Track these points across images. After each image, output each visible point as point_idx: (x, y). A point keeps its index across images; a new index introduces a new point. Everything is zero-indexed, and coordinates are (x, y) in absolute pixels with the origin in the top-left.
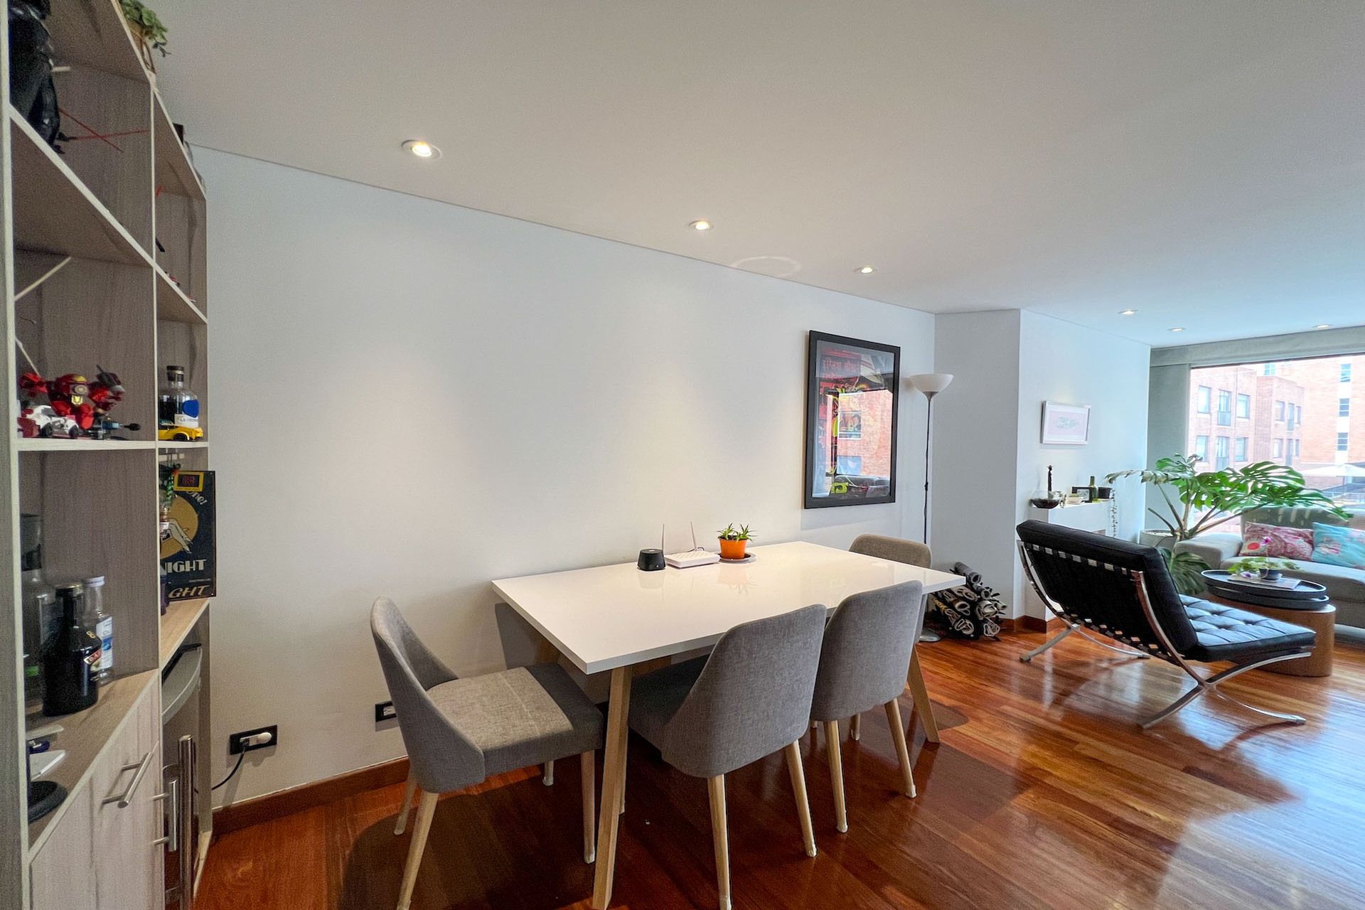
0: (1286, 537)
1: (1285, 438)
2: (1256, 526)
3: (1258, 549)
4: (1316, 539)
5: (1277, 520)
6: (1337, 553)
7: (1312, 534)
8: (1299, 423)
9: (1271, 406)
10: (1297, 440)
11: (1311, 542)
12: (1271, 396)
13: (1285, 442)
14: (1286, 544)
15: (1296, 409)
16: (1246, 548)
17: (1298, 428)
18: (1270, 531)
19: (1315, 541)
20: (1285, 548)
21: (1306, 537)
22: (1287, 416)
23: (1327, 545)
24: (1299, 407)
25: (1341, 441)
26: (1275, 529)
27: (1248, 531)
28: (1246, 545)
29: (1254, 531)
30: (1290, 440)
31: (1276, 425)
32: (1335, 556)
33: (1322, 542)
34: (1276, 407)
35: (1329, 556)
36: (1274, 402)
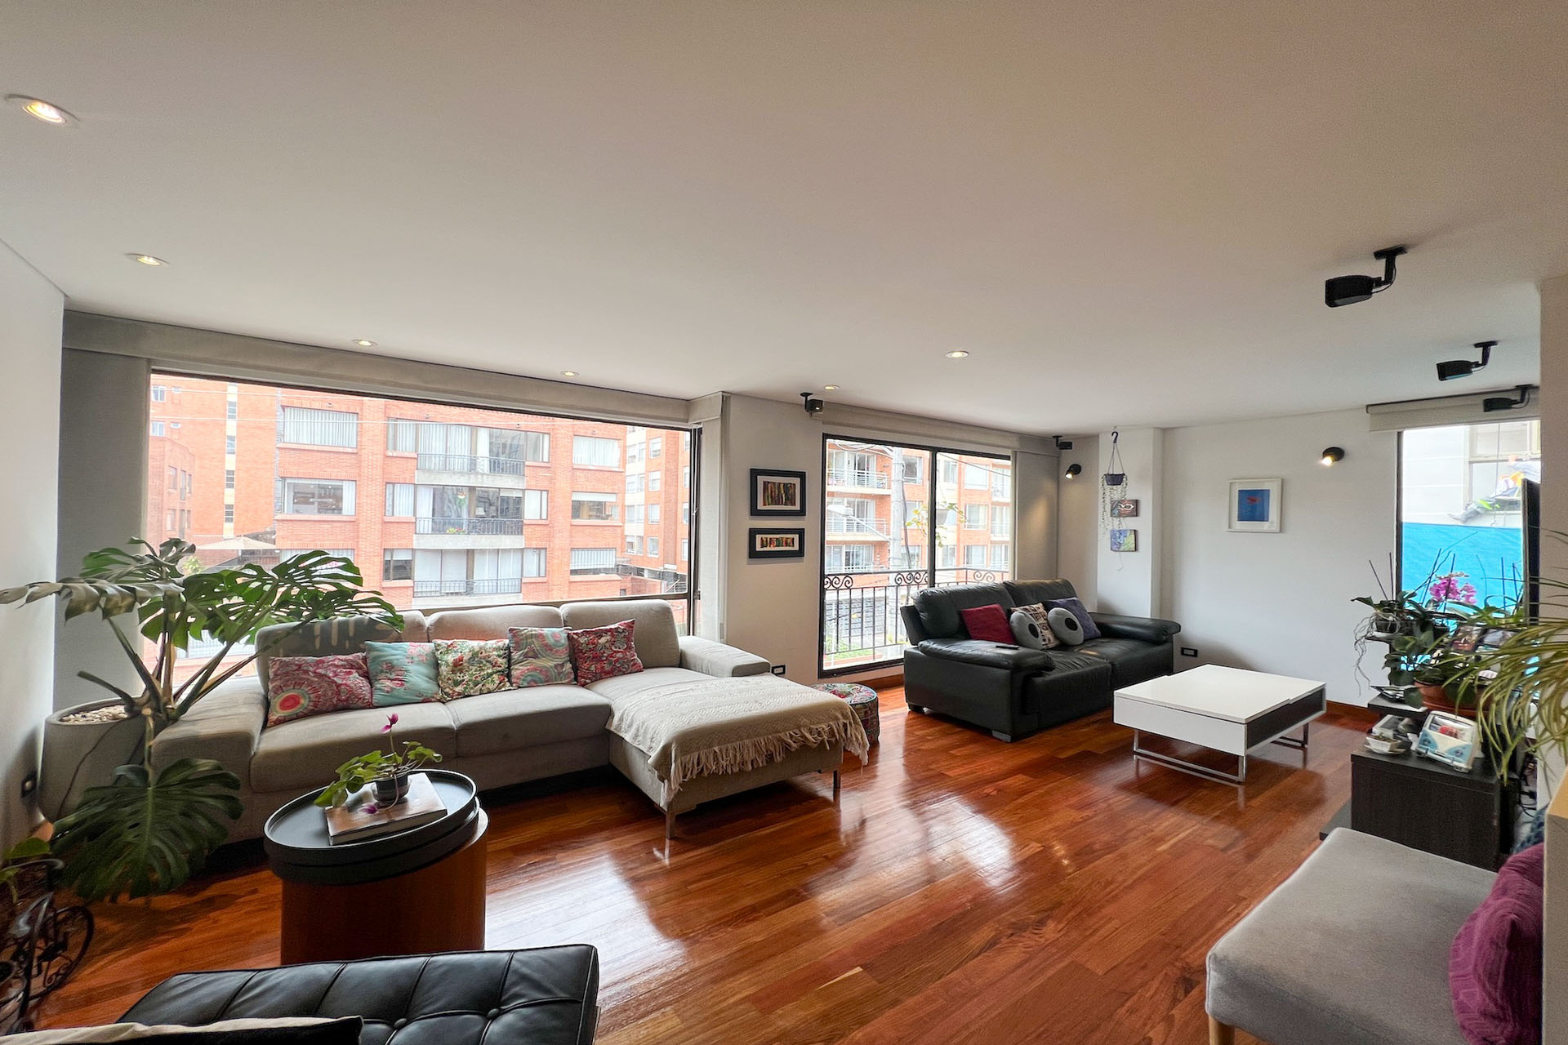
0: (336, 675)
1: (178, 508)
2: (287, 664)
3: (299, 706)
4: (372, 668)
5: (314, 646)
6: (402, 685)
7: (365, 659)
8: (190, 492)
9: (163, 472)
10: (189, 511)
11: (366, 675)
12: (163, 460)
13: (178, 512)
14: (338, 686)
15: (188, 476)
16: (278, 709)
17: (189, 498)
18: (311, 669)
19: (372, 673)
20: (338, 693)
21: (359, 668)
22: (180, 485)
23: (389, 675)
24: (190, 475)
25: (228, 513)
26: (318, 663)
27: (276, 675)
28: (276, 702)
29: (287, 674)
30: (183, 510)
31: (169, 493)
32: (400, 691)
33: (382, 671)
34: (169, 472)
35: (395, 693)
36: (166, 466)
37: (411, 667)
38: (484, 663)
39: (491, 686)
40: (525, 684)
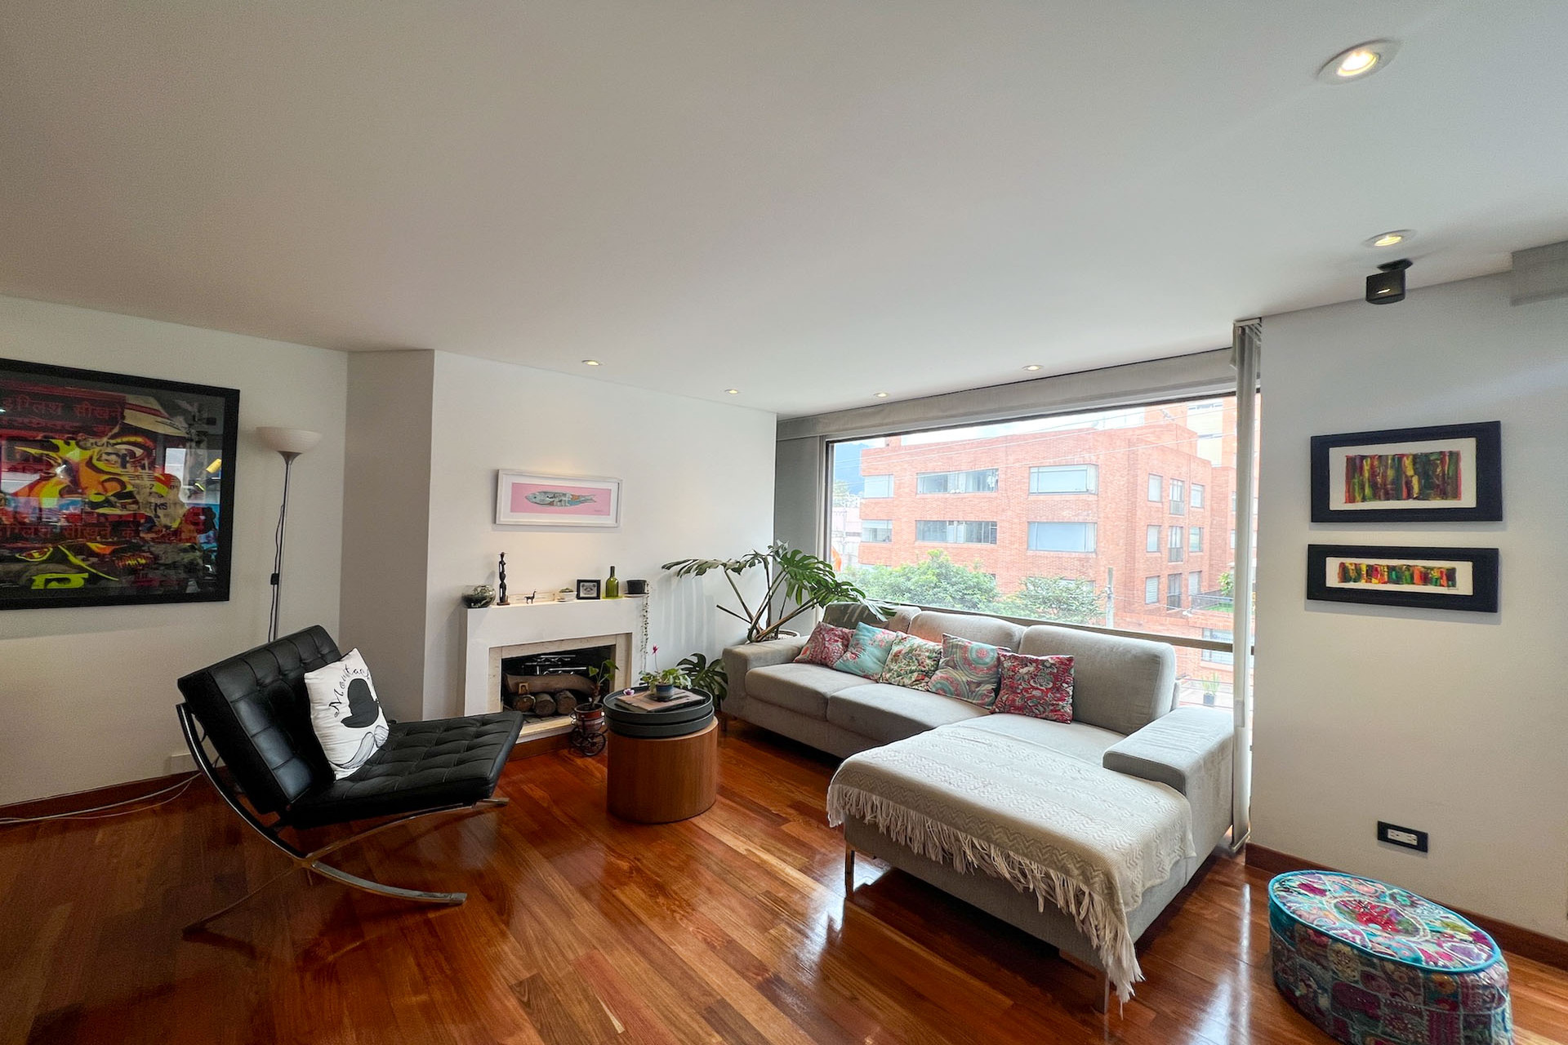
0: (829, 640)
6: (857, 659)
7: (851, 635)
11: (844, 646)
14: (825, 647)
19: (848, 645)
20: (822, 652)
21: (845, 640)
23: (855, 650)
26: (830, 630)
33: (854, 646)
35: (850, 663)
37: (870, 649)
38: (914, 659)
39: (907, 681)
40: (934, 690)
